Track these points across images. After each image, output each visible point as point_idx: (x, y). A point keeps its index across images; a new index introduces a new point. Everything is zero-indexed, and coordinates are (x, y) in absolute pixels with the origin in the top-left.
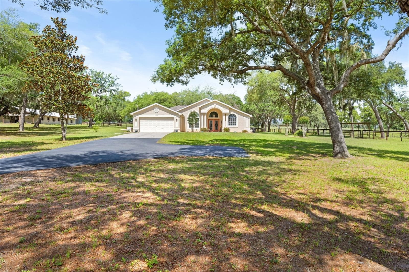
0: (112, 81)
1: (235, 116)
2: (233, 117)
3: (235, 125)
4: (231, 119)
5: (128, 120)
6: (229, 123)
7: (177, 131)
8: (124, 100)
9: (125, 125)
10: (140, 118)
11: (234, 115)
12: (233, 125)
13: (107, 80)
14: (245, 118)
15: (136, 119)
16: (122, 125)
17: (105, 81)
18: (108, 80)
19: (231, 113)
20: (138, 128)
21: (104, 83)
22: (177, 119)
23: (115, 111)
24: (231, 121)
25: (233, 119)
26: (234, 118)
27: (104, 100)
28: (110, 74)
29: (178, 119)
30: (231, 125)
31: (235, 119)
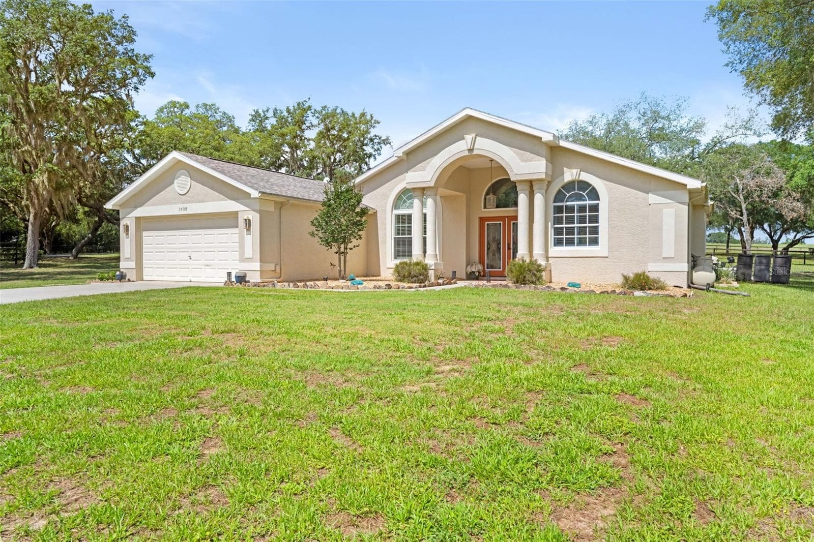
1: (594, 194)
2: (580, 198)
3: (595, 242)
4: (570, 209)
6: (558, 232)
7: (241, 279)
10: (138, 219)
11: (584, 185)
12: (582, 242)
14: (653, 198)
19: (569, 175)
24: (570, 220)
25: (582, 209)
26: (588, 202)
29: (255, 217)
30: (570, 242)
31: (595, 208)
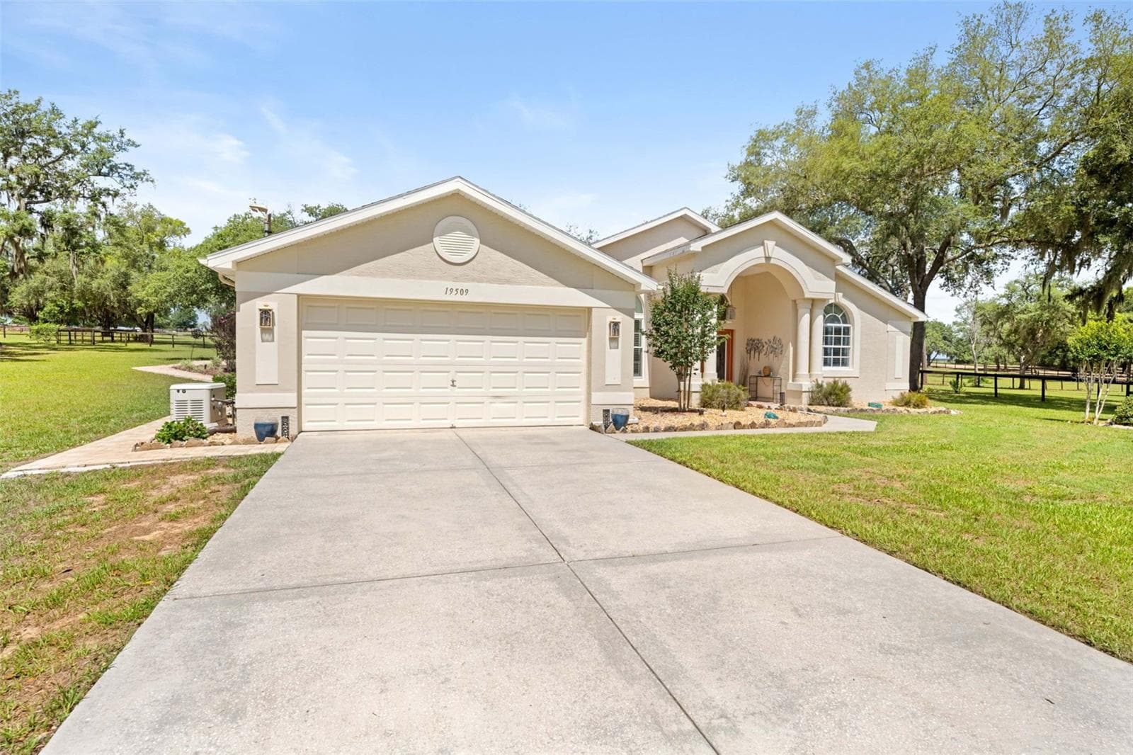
0: (101, 151)
1: (847, 317)
5: (180, 321)
8: (161, 245)
9: (168, 338)
10: (303, 300)
13: (76, 147)
14: (889, 327)
15: (266, 315)
16: (156, 337)
17: (68, 150)
18: (83, 146)
20: (290, 399)
21: (59, 159)
22: (615, 326)
23: (124, 286)
25: (838, 331)
26: (842, 325)
27: (59, 230)
28: (94, 125)
29: (625, 320)
31: (847, 331)
